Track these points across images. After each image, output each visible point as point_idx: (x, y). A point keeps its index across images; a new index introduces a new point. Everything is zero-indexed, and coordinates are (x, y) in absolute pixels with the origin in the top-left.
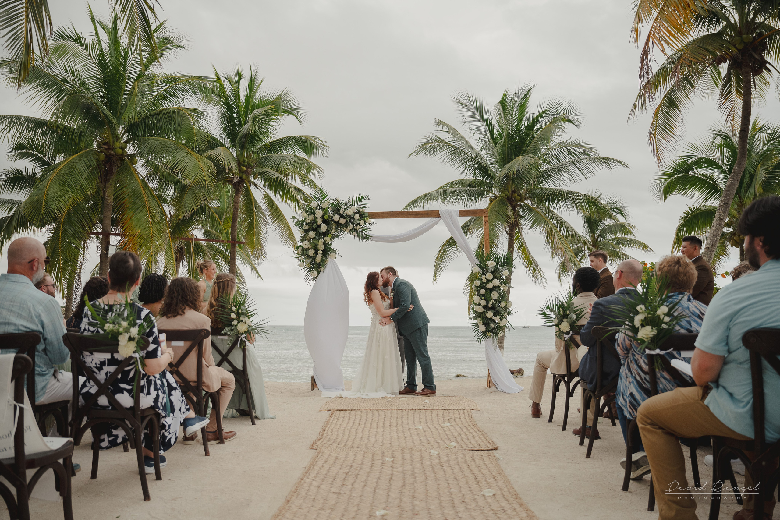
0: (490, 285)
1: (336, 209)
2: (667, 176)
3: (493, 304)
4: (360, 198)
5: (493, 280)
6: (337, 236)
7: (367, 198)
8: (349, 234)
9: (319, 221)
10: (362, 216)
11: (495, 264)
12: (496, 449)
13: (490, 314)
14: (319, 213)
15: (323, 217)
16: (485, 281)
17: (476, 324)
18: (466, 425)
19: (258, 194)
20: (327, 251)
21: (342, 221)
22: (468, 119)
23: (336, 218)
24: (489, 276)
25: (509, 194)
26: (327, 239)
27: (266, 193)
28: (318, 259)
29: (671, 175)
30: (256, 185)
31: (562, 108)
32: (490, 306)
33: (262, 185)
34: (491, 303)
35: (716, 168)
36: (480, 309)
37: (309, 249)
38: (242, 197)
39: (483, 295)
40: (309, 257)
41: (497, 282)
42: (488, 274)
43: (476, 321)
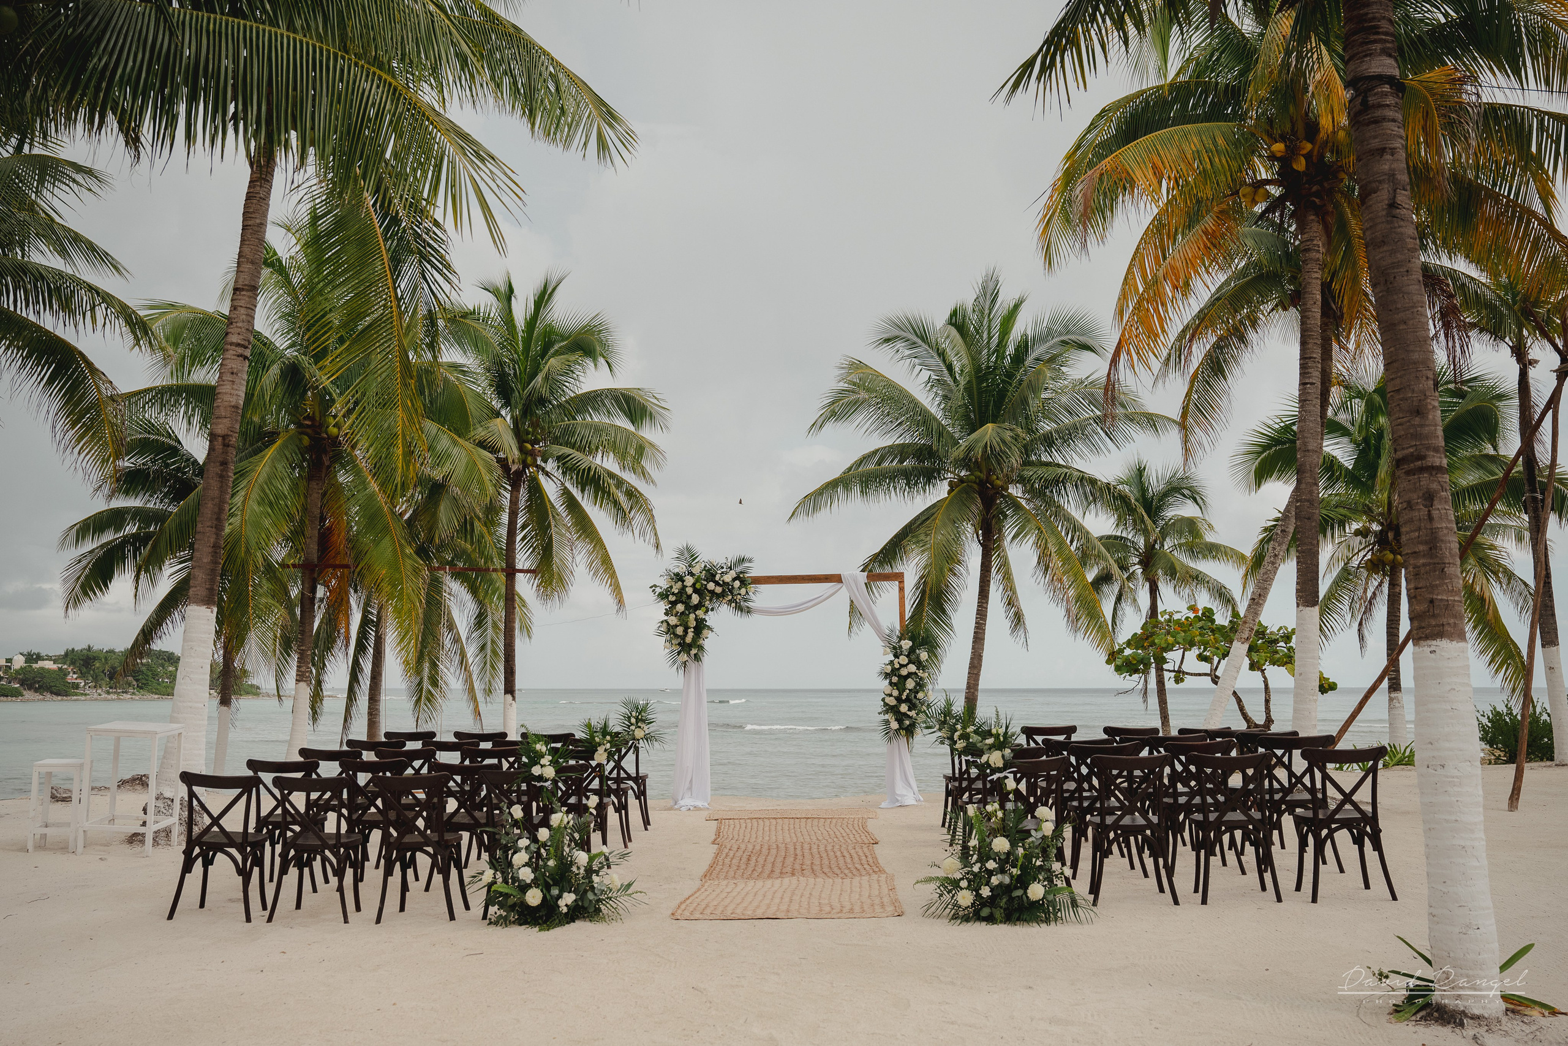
0: (904, 672)
1: (710, 575)
2: (1259, 449)
3: (907, 696)
4: (742, 560)
5: (908, 664)
6: (712, 609)
7: (750, 561)
8: (726, 605)
9: (689, 591)
10: (744, 583)
11: (910, 643)
12: (876, 843)
13: (904, 708)
14: (689, 581)
15: (694, 585)
16: (897, 666)
17: (887, 722)
18: (857, 828)
19: (551, 489)
20: (700, 627)
21: (719, 590)
22: (907, 352)
23: (711, 586)
24: (903, 660)
25: (983, 476)
26: (700, 613)
27: (566, 487)
28: (689, 639)
29: (1265, 448)
30: (547, 474)
31: (1074, 325)
32: (904, 697)
33: (558, 474)
34: (905, 694)
35: (1343, 435)
36: (892, 701)
37: (676, 626)
38: (523, 494)
39: (895, 684)
40: (676, 636)
41: (912, 668)
42: (901, 657)
43: (887, 717)
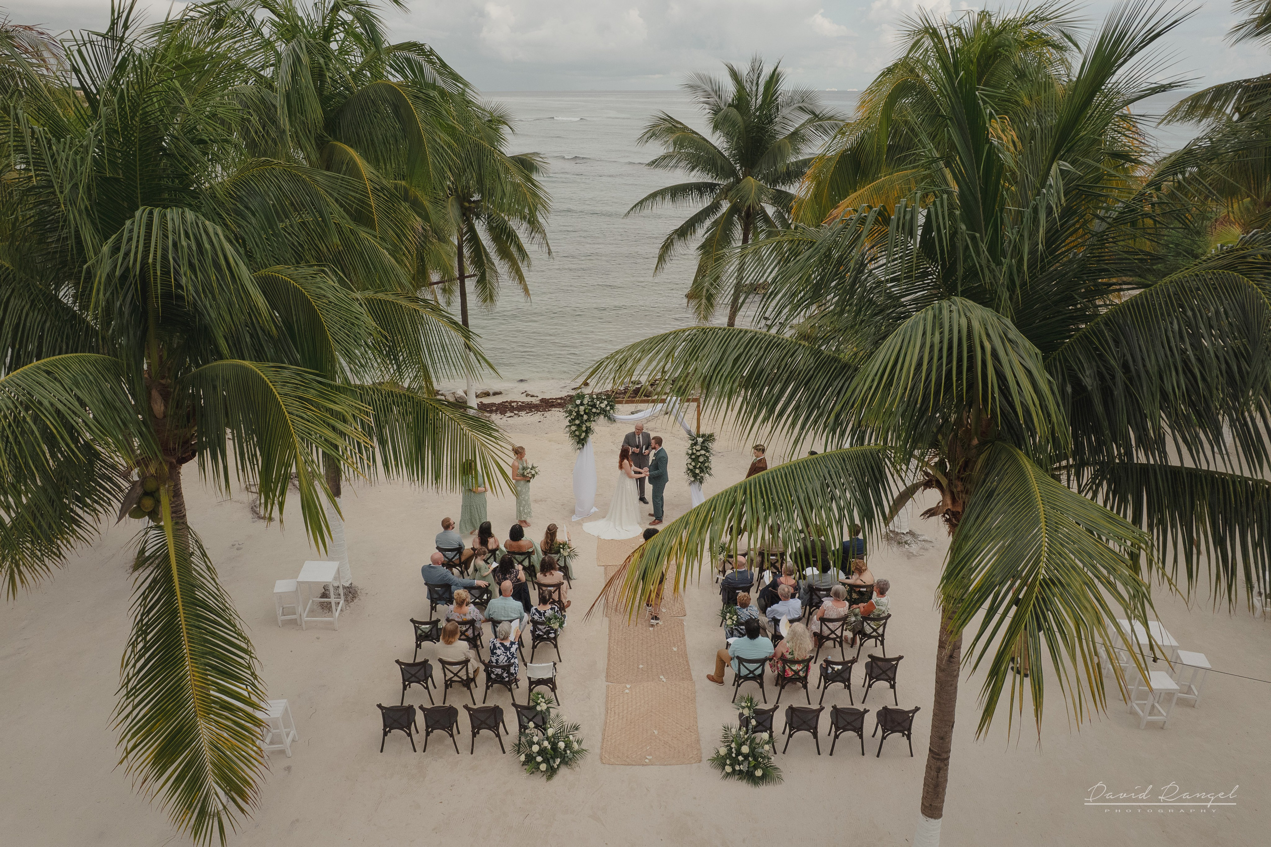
0: (698, 454)
5: (700, 449)
6: (594, 421)
8: (601, 419)
13: (697, 471)
14: (582, 408)
16: (694, 450)
17: (689, 476)
20: (588, 431)
21: (598, 411)
24: (698, 447)
26: (588, 424)
28: (583, 436)
34: (698, 464)
36: (691, 467)
37: (575, 431)
39: (693, 459)
40: (575, 436)
41: (703, 452)
